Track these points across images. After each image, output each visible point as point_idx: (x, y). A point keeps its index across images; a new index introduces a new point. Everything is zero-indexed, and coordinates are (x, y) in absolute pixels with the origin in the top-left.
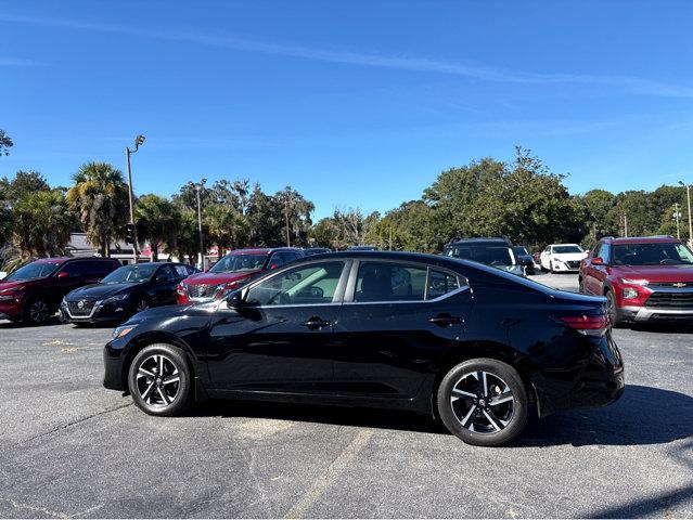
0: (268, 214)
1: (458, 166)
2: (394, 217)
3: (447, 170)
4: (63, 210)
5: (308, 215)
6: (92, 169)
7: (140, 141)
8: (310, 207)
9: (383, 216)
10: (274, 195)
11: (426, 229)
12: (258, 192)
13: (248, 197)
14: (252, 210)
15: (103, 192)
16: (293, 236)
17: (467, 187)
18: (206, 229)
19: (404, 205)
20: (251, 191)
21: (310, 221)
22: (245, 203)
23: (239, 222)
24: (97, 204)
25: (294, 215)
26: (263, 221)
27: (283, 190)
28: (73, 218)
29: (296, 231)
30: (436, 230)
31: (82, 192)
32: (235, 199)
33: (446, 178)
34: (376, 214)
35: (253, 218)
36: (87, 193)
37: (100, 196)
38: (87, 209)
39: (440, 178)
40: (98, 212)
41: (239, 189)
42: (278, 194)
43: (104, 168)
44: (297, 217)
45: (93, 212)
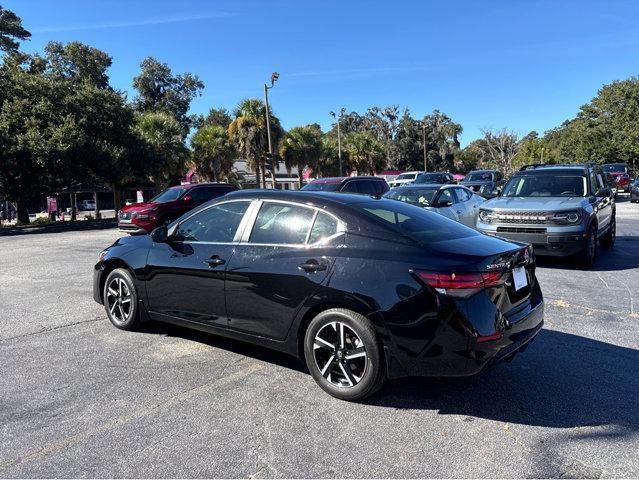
0: (416, 138)
1: (623, 79)
2: (553, 137)
3: (609, 83)
4: (224, 142)
5: (455, 137)
6: (247, 105)
7: (275, 77)
8: (458, 129)
9: (541, 135)
10: (422, 119)
11: (579, 150)
12: (407, 117)
13: (397, 122)
14: (401, 134)
15: (255, 125)
16: (438, 160)
17: (632, 102)
18: (345, 155)
19: (567, 123)
20: (401, 116)
21: (457, 144)
22: (394, 128)
23: (377, 148)
24: (251, 136)
25: (442, 138)
26: (410, 145)
27: (431, 114)
28: (232, 148)
29: (443, 153)
30: (590, 151)
31: (239, 125)
32: (385, 125)
33: (608, 93)
34: (533, 135)
35: (401, 142)
36: (243, 126)
37: (252, 129)
38: (244, 140)
39: (600, 93)
40: (251, 142)
41: (389, 116)
42: (426, 118)
43: (257, 104)
44: (444, 139)
45: (248, 143)
